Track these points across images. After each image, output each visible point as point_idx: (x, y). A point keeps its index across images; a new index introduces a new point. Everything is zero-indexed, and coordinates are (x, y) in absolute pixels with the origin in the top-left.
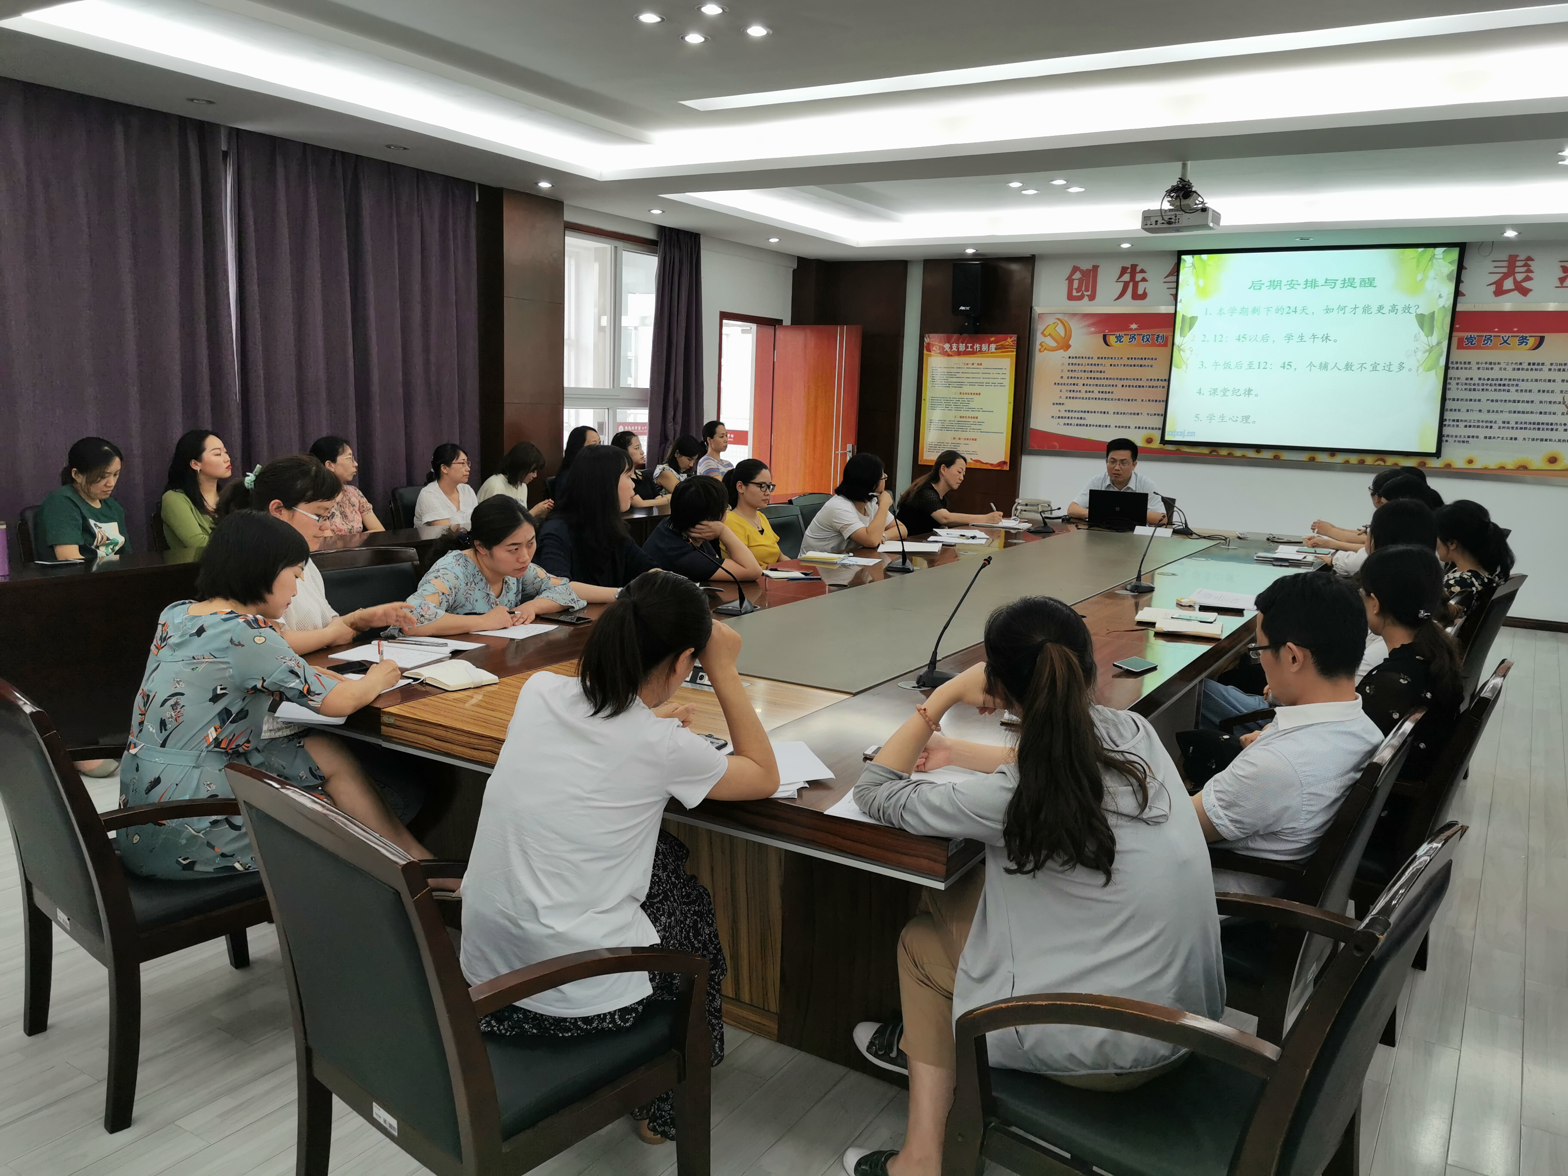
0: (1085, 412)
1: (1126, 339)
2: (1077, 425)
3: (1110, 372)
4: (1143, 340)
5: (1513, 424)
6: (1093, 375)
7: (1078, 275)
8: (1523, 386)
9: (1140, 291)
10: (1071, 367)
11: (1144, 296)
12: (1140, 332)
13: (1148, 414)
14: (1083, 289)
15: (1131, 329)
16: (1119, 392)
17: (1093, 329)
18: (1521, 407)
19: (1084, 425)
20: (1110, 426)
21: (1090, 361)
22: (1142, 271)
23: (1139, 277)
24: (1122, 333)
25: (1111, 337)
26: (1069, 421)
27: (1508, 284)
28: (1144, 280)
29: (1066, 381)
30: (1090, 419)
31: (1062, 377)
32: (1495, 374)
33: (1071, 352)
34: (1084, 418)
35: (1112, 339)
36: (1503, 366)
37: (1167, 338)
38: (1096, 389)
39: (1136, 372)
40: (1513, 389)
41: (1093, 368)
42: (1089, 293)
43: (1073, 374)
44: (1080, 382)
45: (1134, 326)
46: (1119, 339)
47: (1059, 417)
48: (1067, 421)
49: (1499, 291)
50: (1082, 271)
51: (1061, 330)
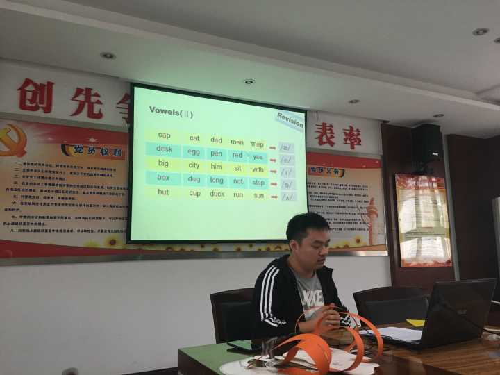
0: (44, 217)
1: (85, 150)
2: (35, 231)
3: (71, 180)
4: (102, 152)
5: (338, 221)
6: (51, 182)
7: (30, 88)
8: (341, 198)
9: (96, 111)
10: (26, 173)
11: (100, 116)
12: (99, 146)
13: (110, 218)
14: (38, 101)
15: (90, 143)
16: (80, 198)
17: (50, 139)
18: (341, 210)
19: (43, 231)
20: (72, 231)
21: (49, 168)
22: (97, 95)
23: (93, 99)
24: (81, 145)
25: (70, 147)
26: (26, 227)
27: (324, 139)
28: (98, 102)
29: (20, 186)
30: (50, 224)
31: (16, 183)
32: (327, 190)
33: (26, 158)
34: (44, 224)
35: (72, 150)
36: (330, 186)
37: (124, 153)
38: (56, 196)
39: (97, 181)
40: (336, 199)
41: (52, 175)
42: (44, 105)
43: (30, 180)
44: (38, 188)
45: (92, 140)
46: (78, 150)
47: (13, 224)
48: (22, 227)
49: (321, 143)
50: (35, 85)
51: (14, 136)
